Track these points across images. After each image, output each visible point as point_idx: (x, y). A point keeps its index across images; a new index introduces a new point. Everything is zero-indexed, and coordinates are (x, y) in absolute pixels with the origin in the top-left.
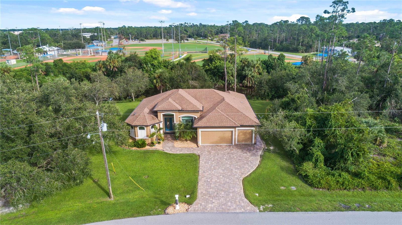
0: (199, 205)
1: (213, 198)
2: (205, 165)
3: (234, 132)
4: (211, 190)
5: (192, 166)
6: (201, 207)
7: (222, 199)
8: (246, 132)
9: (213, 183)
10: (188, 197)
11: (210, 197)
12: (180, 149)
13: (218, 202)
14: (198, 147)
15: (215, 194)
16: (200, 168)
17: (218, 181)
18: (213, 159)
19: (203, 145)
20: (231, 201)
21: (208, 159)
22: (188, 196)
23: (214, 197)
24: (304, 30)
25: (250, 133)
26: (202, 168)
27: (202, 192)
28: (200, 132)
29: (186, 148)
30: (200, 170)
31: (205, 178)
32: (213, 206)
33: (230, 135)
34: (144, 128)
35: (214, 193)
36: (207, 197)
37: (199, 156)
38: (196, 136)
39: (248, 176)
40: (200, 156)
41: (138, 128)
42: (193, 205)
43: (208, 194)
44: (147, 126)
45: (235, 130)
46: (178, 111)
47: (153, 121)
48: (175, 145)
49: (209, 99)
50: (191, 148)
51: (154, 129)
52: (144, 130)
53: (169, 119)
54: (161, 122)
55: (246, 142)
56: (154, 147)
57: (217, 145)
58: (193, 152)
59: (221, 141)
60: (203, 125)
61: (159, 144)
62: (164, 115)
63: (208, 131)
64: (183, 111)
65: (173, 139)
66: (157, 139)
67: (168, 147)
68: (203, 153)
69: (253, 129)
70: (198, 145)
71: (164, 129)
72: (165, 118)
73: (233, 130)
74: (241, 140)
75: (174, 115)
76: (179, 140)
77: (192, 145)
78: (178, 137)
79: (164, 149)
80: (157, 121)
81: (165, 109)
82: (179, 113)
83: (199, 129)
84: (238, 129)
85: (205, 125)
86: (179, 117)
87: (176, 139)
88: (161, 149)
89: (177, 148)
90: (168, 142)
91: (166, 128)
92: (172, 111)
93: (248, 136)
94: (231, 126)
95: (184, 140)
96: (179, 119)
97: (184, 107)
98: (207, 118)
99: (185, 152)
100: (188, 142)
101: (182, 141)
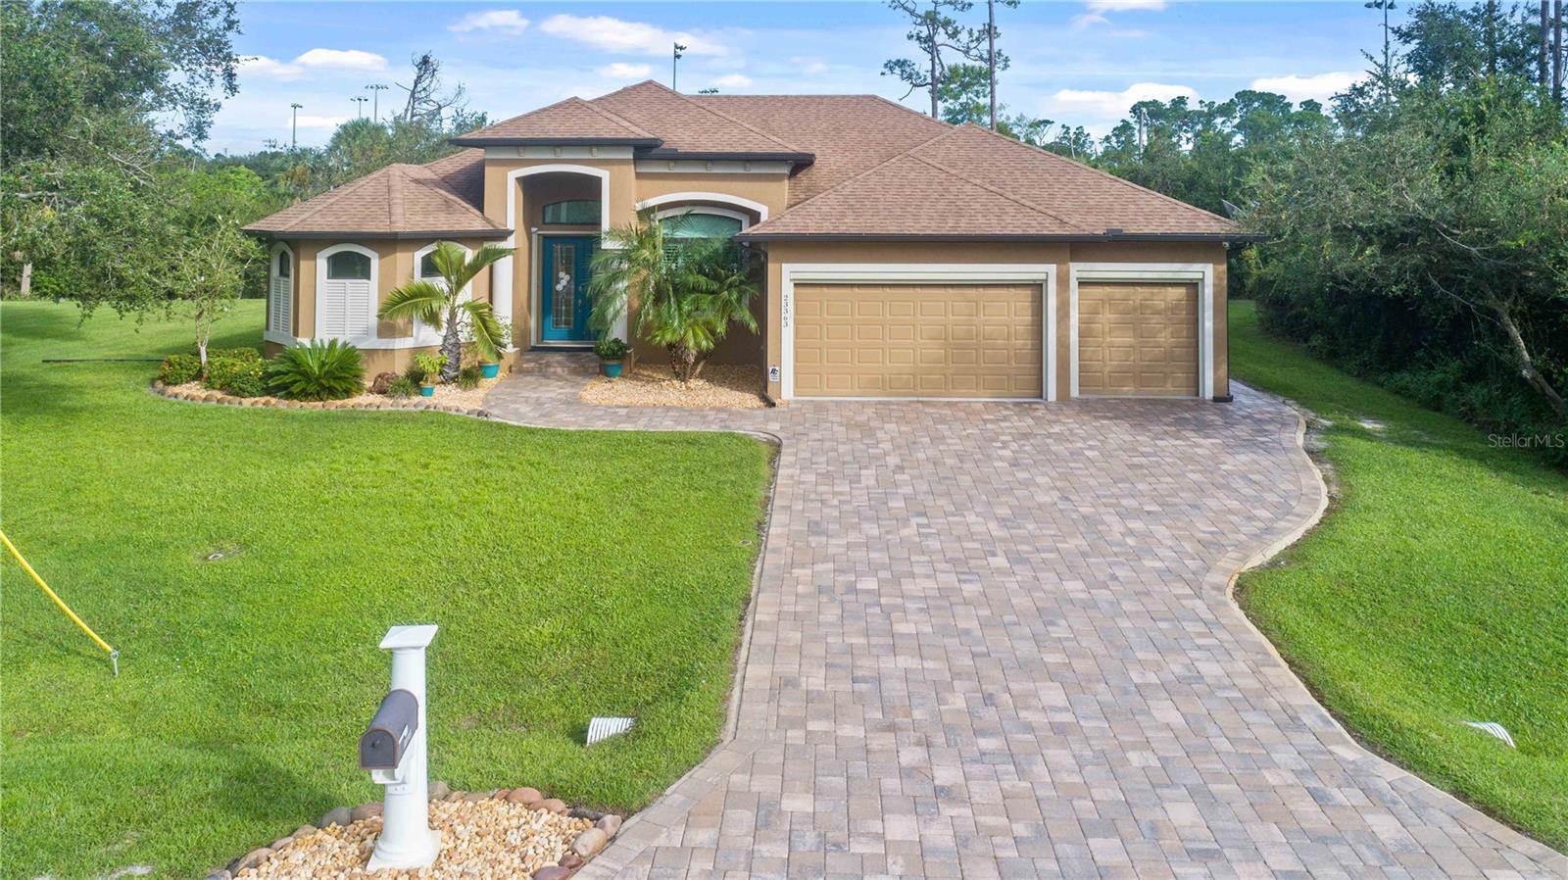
0: (745, 817)
1: (939, 739)
2: (823, 488)
3: (1052, 288)
4: (904, 662)
5: (700, 494)
6: (765, 849)
7: (1059, 755)
8: (1142, 307)
9: (911, 606)
10: (615, 743)
11: (892, 728)
13: (1011, 782)
14: (771, 404)
15: (958, 702)
16: (780, 503)
17: (970, 589)
18: (893, 460)
19: (812, 401)
20: (1194, 779)
21: (848, 459)
22: (604, 727)
23: (949, 730)
24: (1268, 126)
25: (1174, 309)
26: (798, 507)
27: (789, 683)
28: (788, 289)
29: (668, 409)
30: (779, 518)
31: (830, 566)
32: (940, 835)
33: (1026, 318)
34: (366, 261)
35: (941, 689)
36: (850, 731)
37: (776, 445)
38: (753, 326)
39: (1274, 563)
40: (779, 445)
41: (322, 264)
42: (652, 813)
43: (858, 698)
44: (389, 242)
45: (1063, 282)
46: (631, 156)
47: (442, 217)
48: (589, 397)
49: (855, 134)
50: (712, 409)
51: (443, 279)
52: (369, 279)
53: (572, 247)
54: (503, 235)
55: (1152, 392)
56: (416, 399)
57: (918, 402)
58: (726, 427)
59: (951, 371)
60: (812, 227)
61: (465, 390)
62: (526, 183)
63: (852, 286)
64: (672, 164)
65: (585, 372)
66: (453, 345)
67: (526, 402)
68: (806, 431)
69: (1200, 276)
70: (771, 393)
71: (533, 323)
72: (545, 237)
73: (1043, 276)
74: (1108, 369)
75: (600, 179)
76: (623, 376)
77: (724, 399)
78: (620, 349)
79: (495, 412)
80: (473, 222)
81: (537, 134)
82: (639, 176)
83: (784, 265)
84: (1085, 275)
85: (827, 228)
86: (639, 207)
87: (604, 372)
88: (471, 407)
89: (595, 407)
90: (541, 385)
91: (547, 320)
92: (587, 156)
93: (1166, 338)
94: (1032, 232)
95: (661, 376)
96: (634, 222)
97: (681, 137)
98: (846, 192)
99: (654, 427)
100: (692, 386)
101: (648, 382)
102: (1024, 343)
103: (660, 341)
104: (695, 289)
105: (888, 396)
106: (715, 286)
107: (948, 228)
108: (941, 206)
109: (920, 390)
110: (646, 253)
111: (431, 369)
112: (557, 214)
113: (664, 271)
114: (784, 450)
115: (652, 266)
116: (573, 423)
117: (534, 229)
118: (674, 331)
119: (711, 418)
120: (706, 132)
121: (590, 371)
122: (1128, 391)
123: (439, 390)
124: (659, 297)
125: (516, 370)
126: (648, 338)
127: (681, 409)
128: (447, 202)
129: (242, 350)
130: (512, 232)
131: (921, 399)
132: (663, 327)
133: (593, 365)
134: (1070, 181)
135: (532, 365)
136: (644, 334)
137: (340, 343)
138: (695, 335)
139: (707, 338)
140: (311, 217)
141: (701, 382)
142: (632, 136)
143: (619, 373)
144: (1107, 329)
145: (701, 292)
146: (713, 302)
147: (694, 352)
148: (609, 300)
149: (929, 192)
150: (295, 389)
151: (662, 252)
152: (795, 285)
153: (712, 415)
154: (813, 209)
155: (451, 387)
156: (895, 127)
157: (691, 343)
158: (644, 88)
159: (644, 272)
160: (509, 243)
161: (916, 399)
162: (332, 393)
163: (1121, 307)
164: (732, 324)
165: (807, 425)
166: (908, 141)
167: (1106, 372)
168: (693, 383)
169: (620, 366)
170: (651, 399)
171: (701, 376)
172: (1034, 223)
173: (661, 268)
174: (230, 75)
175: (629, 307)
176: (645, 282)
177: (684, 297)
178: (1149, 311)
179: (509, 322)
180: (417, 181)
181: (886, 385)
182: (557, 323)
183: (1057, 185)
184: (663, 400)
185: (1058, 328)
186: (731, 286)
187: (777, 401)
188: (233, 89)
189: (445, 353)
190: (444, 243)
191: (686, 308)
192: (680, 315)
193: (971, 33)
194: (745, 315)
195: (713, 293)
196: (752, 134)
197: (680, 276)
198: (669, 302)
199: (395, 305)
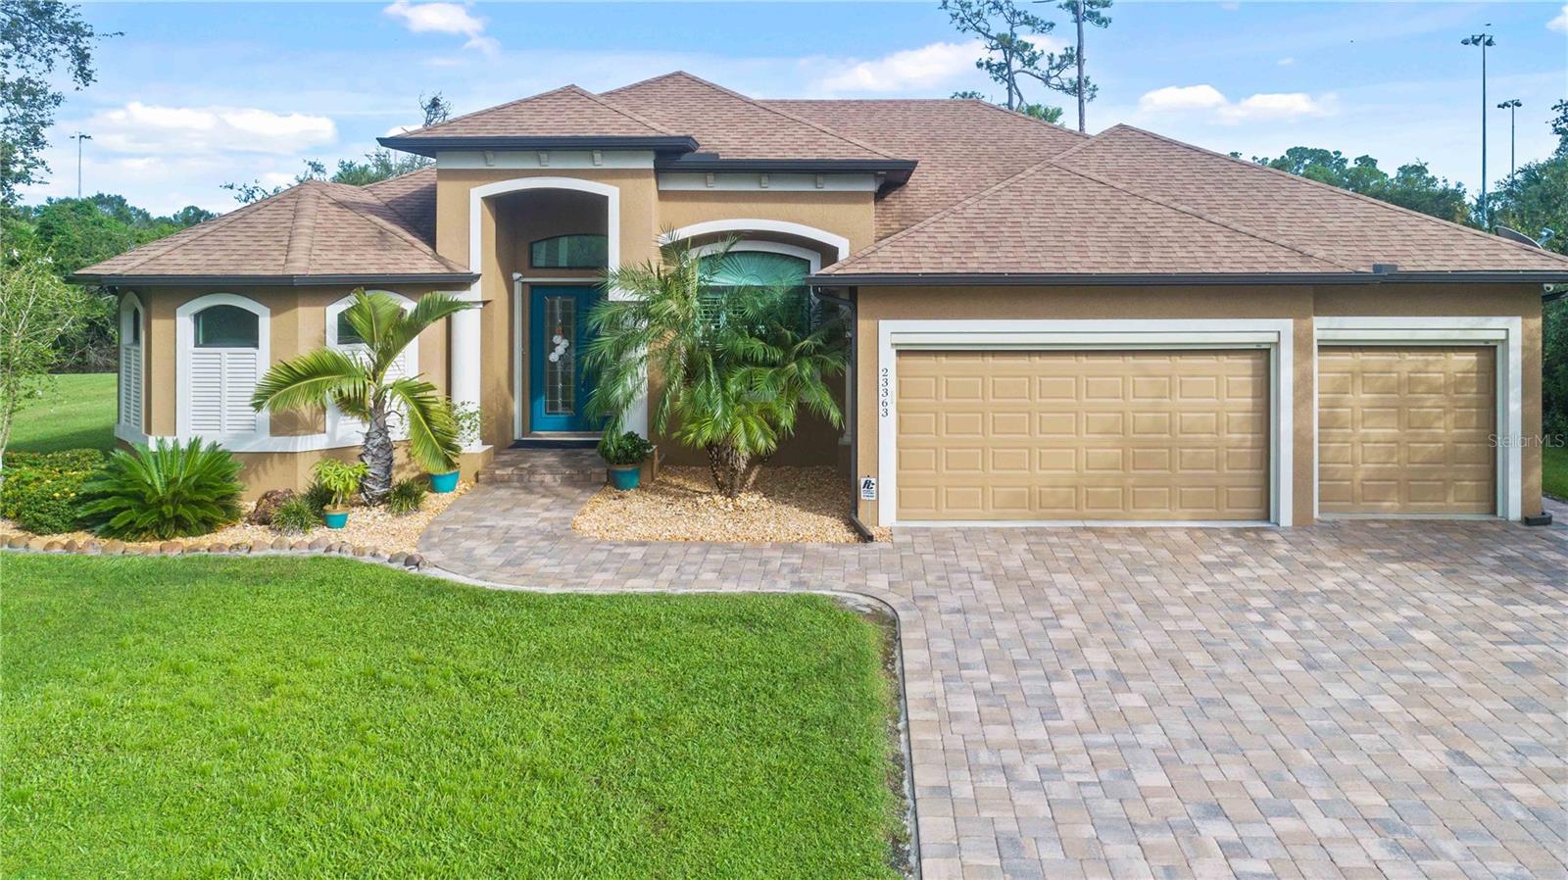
2: (998, 733)
3: (1287, 354)
5: (772, 755)
8: (1411, 383)
12: (637, 553)
14: (865, 537)
16: (925, 776)
18: (1098, 657)
19: (927, 530)
21: (1019, 654)
25: (1458, 385)
26: (963, 789)
28: (888, 359)
29: (707, 546)
30: (933, 826)
33: (1244, 401)
34: (253, 319)
37: (890, 622)
38: (835, 415)
40: (894, 622)
41: (185, 324)
44: (284, 291)
45: (1302, 344)
46: (651, 166)
47: (371, 254)
48: (586, 527)
49: (958, 146)
50: (775, 546)
51: (364, 346)
52: (256, 346)
53: (572, 300)
54: (464, 281)
55: (1428, 510)
56: (318, 533)
57: (1086, 529)
58: (802, 583)
59: (1131, 481)
60: (926, 264)
61: (399, 515)
62: (499, 205)
63: (983, 353)
64: (710, 177)
65: (583, 481)
66: (380, 447)
67: (489, 535)
68: (931, 592)
69: (1501, 335)
70: (863, 517)
71: (516, 407)
72: (533, 287)
73: (1273, 338)
74: (1360, 475)
75: (606, 198)
76: (642, 488)
77: (792, 527)
78: (636, 448)
79: (435, 556)
80: (419, 262)
81: (513, 131)
82: (663, 195)
83: (881, 322)
84: (1330, 335)
85: (949, 265)
86: (665, 239)
87: (613, 482)
88: (396, 550)
89: (594, 546)
90: (518, 504)
91: (537, 403)
92: (588, 166)
93: (1446, 428)
94: (1263, 269)
95: (696, 487)
96: (656, 260)
97: (721, 140)
98: (970, 213)
99: (686, 584)
100: (744, 504)
101: (677, 497)
102: (1241, 438)
103: (695, 440)
104: (746, 360)
105: (1038, 519)
106: (778, 356)
107: (1133, 263)
108: (1114, 231)
109: (1086, 511)
110: (672, 305)
111: (340, 486)
112: (552, 253)
113: (699, 334)
114: (906, 635)
115: (681, 325)
116: (557, 578)
117: (516, 276)
118: (716, 424)
119: (775, 565)
120: (759, 133)
121: (594, 479)
122: (1390, 508)
123: (357, 516)
124: (693, 372)
125: (487, 479)
126: (676, 435)
127: (727, 547)
128: (382, 233)
129: (76, 452)
130: (478, 277)
131: (1089, 524)
132: (700, 416)
133: (597, 470)
134: (1290, 199)
135: (509, 471)
136: (671, 429)
137: (203, 447)
138: (748, 430)
139: (765, 435)
140: (168, 253)
141: (756, 498)
142: (652, 134)
143: (636, 482)
144: (1359, 416)
145: (756, 364)
146: (774, 379)
147: (746, 454)
148: (617, 376)
149: (1093, 213)
150: (116, 522)
151: (696, 304)
152: (900, 353)
153: (777, 559)
154: (922, 238)
155: (378, 511)
156: (1011, 138)
157: (742, 442)
158: (670, 80)
159: (670, 335)
160: (475, 293)
161: (1079, 524)
162: (182, 526)
163: (1379, 384)
164: (802, 409)
165: (930, 578)
166: (1031, 154)
167: (1357, 482)
168: (746, 499)
169: (638, 473)
170: (681, 530)
171: (755, 487)
172: (1261, 257)
173: (695, 328)
174: (82, 57)
175: (651, 385)
176: (671, 349)
177: (731, 374)
178: (1421, 388)
179: (473, 408)
180: (341, 204)
181: (1034, 502)
182: (553, 406)
183: (1272, 205)
184: (700, 530)
185: (1295, 415)
186: (800, 354)
187: (873, 531)
188: (85, 76)
189: (368, 460)
190: (369, 293)
191: (733, 388)
192: (725, 399)
193: (1051, 58)
194: (819, 397)
195: (773, 365)
196: (824, 135)
197: (723, 341)
198: (708, 380)
199: (280, 388)
